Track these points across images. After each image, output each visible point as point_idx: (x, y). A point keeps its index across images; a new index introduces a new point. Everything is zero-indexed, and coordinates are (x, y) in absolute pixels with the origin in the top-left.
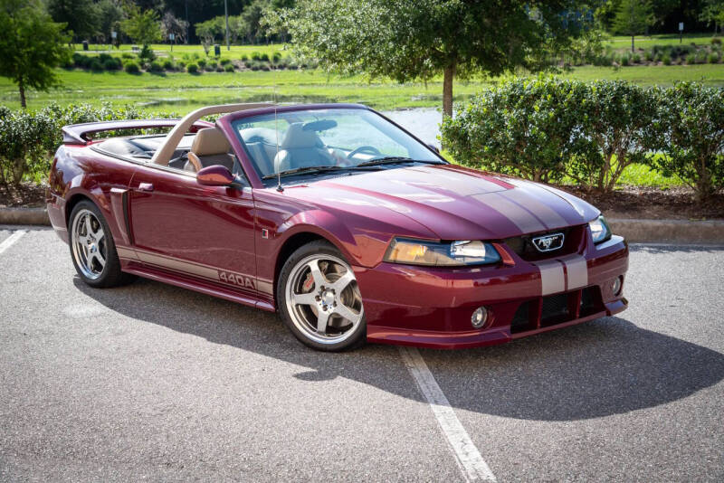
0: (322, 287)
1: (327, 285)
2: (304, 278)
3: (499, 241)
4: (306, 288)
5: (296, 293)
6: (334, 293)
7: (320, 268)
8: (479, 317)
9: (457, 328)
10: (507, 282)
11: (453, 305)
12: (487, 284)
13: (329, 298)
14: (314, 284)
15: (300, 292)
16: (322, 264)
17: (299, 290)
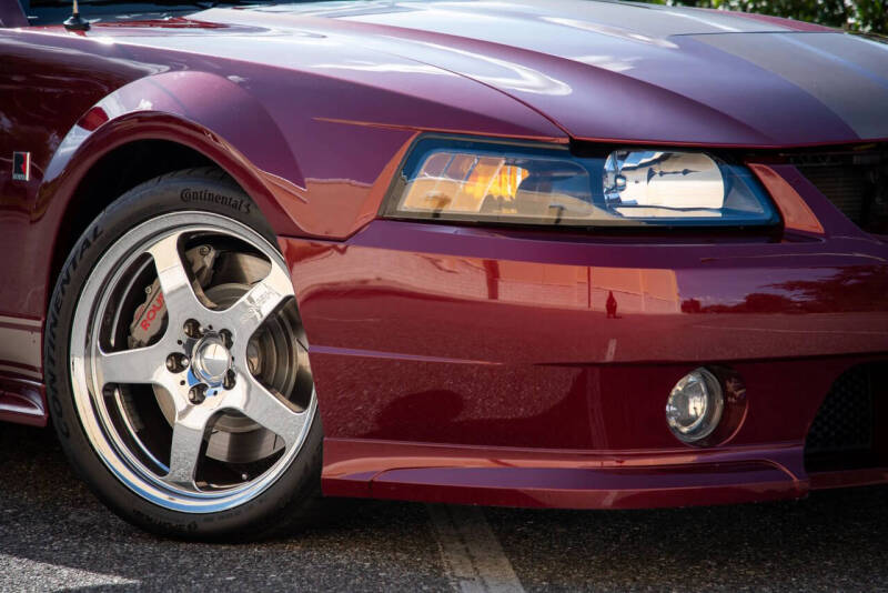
0: (193, 325)
1: (208, 317)
2: (138, 297)
3: (770, 156)
4: (139, 333)
5: (107, 348)
6: (229, 345)
7: (188, 265)
8: (697, 406)
9: (620, 440)
10: (806, 308)
11: (609, 358)
12: (737, 309)
13: (212, 365)
14: (166, 318)
15: (123, 344)
16: (194, 253)
17: (119, 337)
